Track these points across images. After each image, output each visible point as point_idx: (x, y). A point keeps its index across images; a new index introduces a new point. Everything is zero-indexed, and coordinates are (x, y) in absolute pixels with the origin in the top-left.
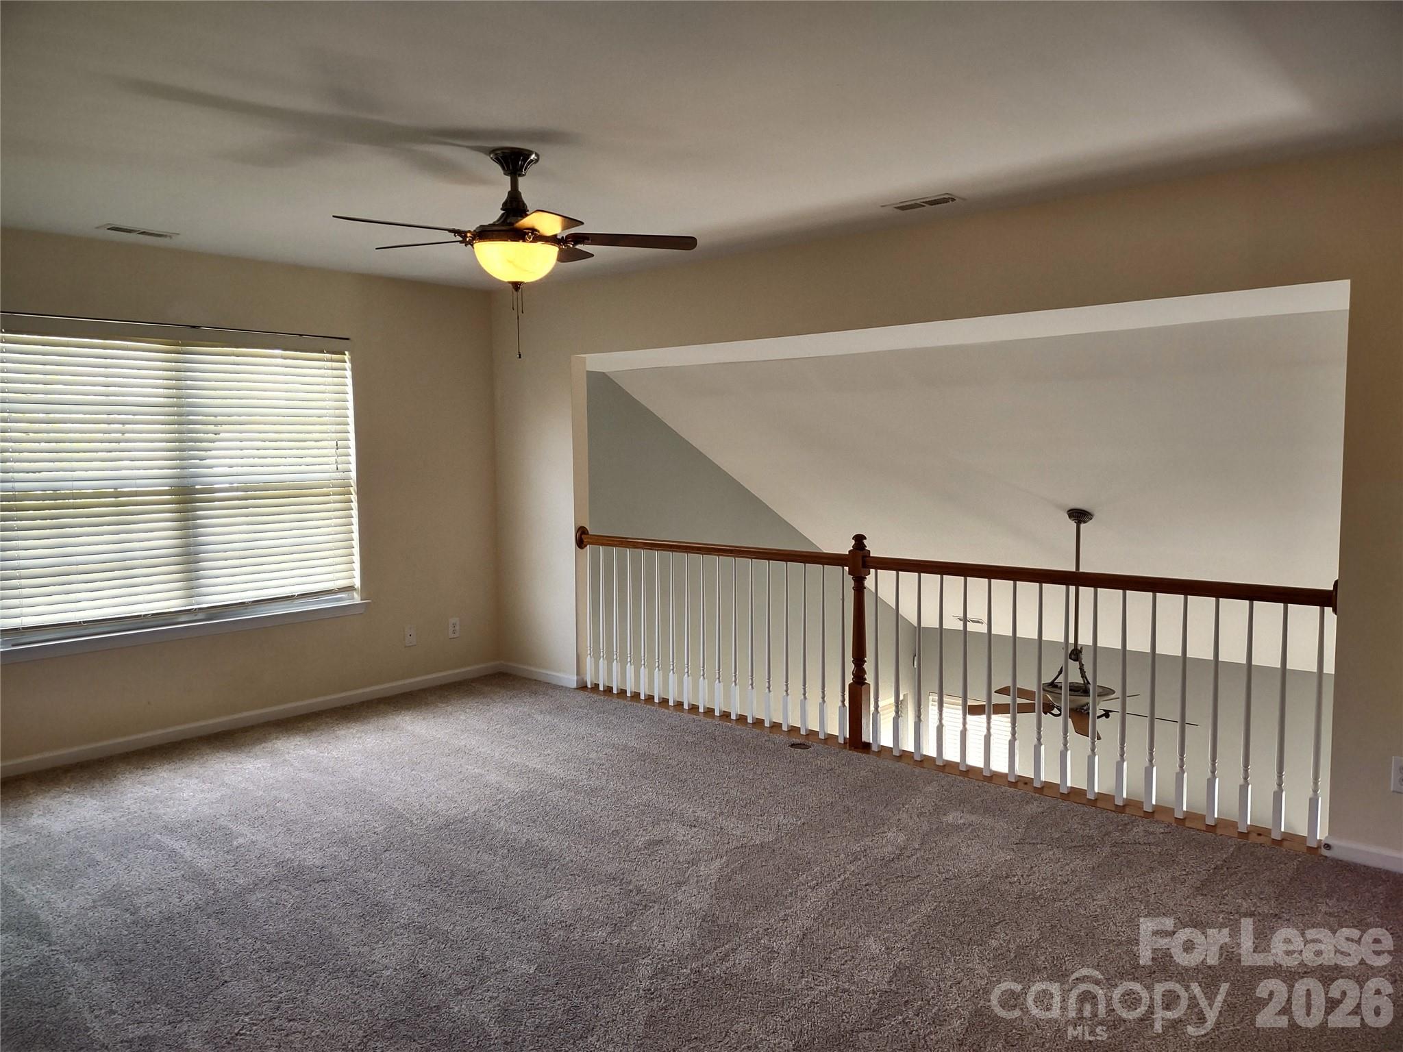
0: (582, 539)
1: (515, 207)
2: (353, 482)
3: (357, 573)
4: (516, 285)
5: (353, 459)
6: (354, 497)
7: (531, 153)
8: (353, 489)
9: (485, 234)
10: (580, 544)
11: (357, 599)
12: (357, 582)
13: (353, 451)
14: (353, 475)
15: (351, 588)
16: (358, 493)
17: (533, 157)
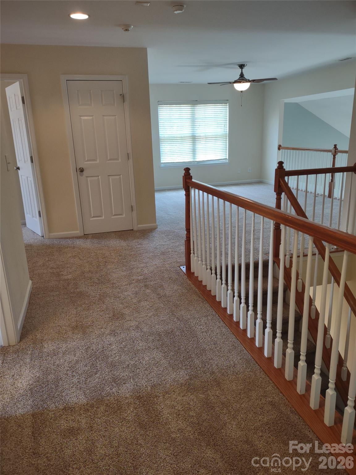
0: (280, 148)
1: (242, 75)
2: (228, 134)
3: (228, 155)
4: (242, 91)
5: (228, 129)
6: (228, 138)
7: (245, 64)
8: (228, 136)
9: (236, 82)
10: (279, 149)
11: (227, 161)
12: (228, 158)
13: (228, 127)
14: (228, 132)
15: (226, 159)
16: (228, 137)
17: (245, 65)
